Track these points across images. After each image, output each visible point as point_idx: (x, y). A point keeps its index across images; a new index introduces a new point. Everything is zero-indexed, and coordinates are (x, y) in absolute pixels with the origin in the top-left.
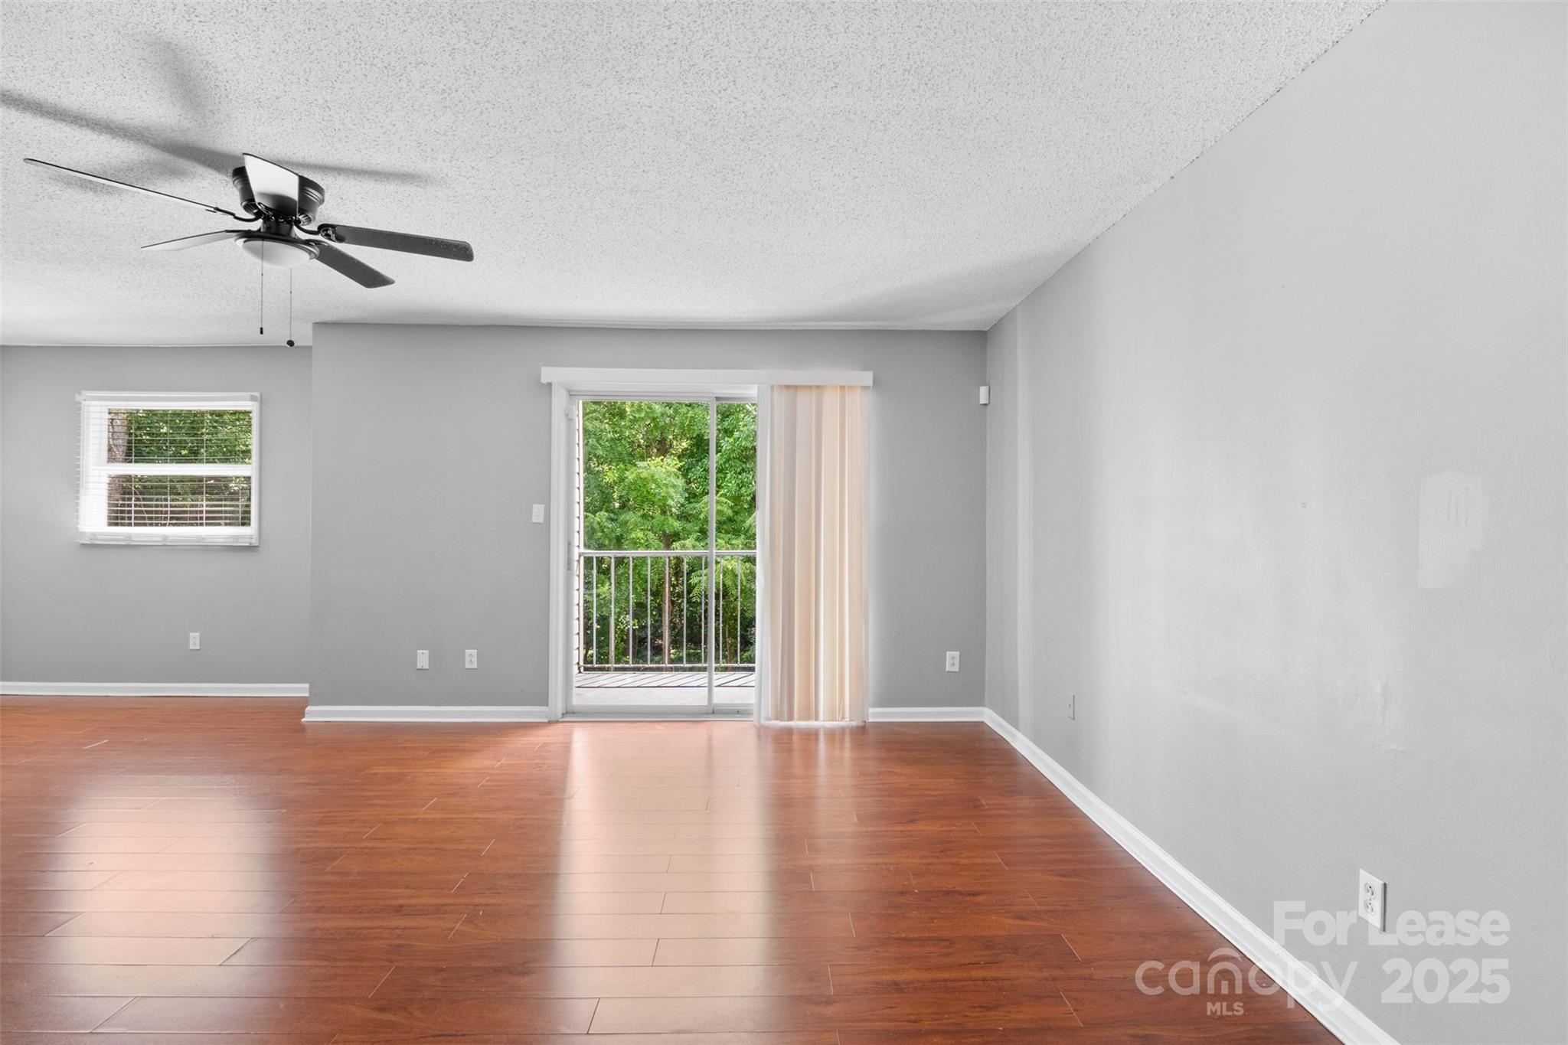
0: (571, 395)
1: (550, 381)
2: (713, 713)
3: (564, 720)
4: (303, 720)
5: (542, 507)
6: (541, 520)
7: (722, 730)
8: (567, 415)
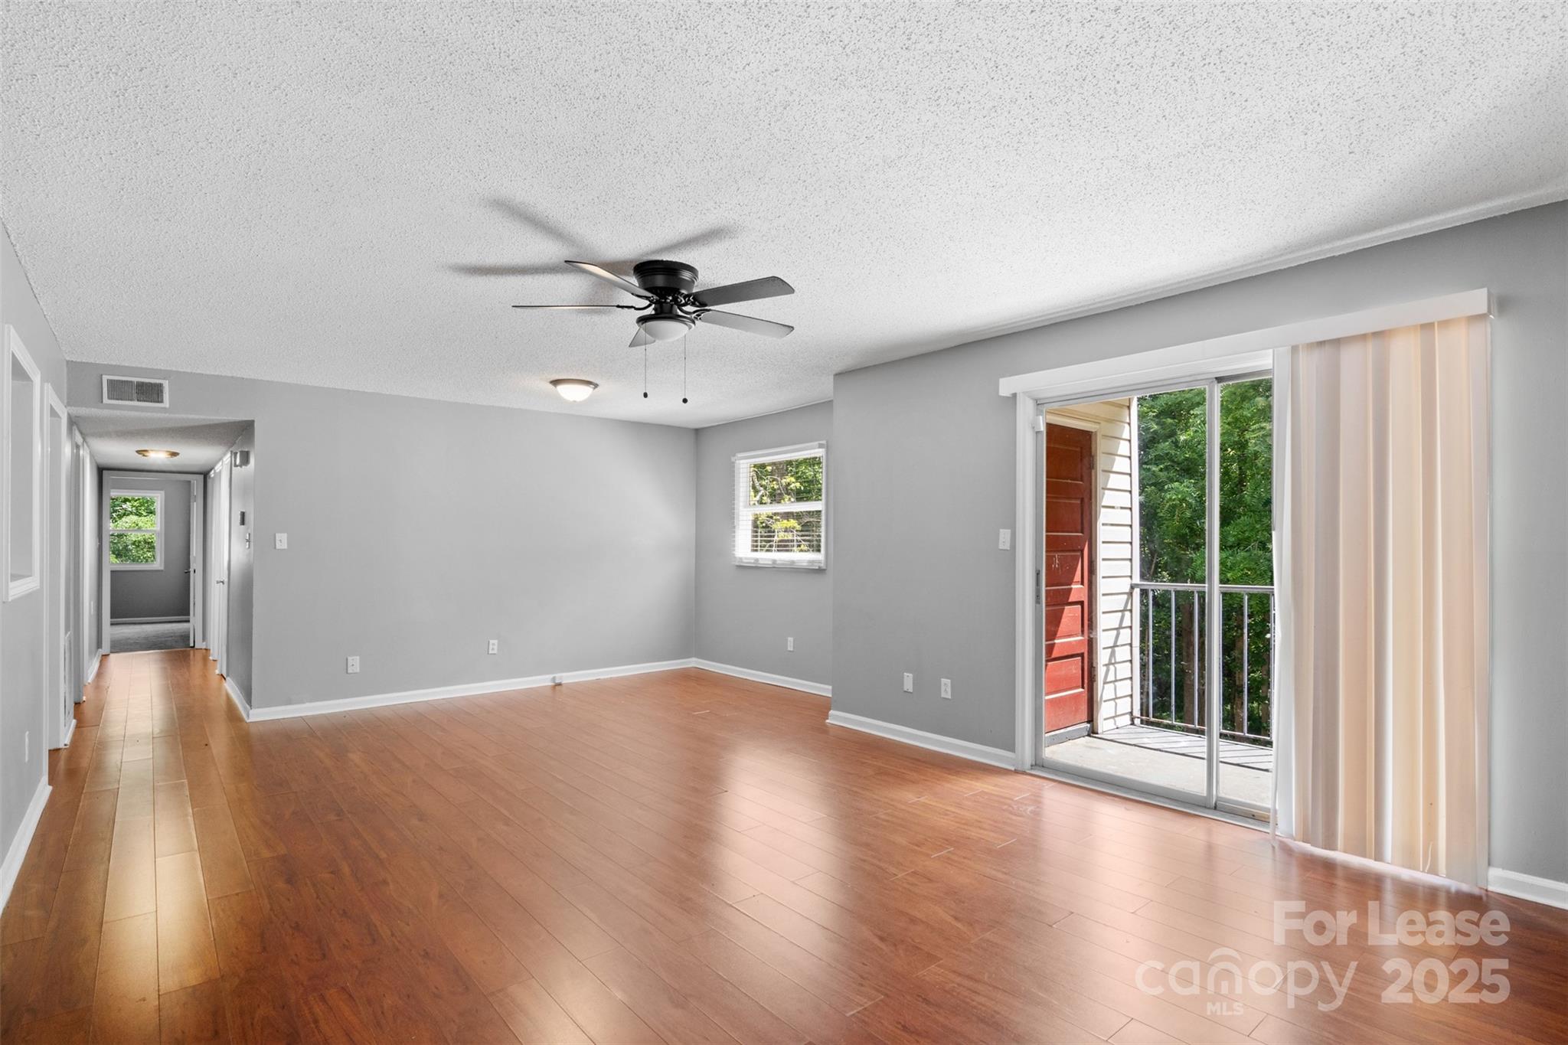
0: (1038, 404)
1: (1014, 392)
2: (1215, 808)
3: (1033, 772)
4: (827, 721)
5: (1009, 531)
6: (1007, 546)
7: (1228, 835)
8: (1033, 428)
